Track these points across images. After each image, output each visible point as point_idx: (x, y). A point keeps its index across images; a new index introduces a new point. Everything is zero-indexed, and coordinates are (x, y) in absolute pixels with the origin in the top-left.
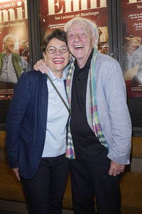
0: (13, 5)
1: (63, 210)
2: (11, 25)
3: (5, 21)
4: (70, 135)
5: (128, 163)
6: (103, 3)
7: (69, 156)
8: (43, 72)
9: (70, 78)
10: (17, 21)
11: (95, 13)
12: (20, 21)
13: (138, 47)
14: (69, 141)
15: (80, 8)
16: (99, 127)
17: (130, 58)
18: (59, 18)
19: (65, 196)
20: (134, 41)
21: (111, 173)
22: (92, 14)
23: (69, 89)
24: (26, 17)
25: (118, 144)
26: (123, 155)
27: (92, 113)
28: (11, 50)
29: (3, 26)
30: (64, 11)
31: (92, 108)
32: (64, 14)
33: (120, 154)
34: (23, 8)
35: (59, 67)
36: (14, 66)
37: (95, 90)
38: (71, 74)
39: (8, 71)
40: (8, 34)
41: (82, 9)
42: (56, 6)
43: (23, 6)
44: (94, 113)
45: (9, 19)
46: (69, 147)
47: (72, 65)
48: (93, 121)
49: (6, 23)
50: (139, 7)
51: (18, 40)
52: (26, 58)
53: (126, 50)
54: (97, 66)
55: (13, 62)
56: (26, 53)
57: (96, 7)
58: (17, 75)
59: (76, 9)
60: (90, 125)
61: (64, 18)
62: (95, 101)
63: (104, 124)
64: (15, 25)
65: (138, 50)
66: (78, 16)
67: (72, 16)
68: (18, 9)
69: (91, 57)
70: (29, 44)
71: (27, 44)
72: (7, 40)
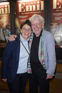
0: (3, 7)
2: (2, 15)
4: (29, 63)
6: (42, 8)
7: (29, 72)
9: (31, 40)
10: (5, 14)
11: (39, 12)
13: (56, 27)
14: (29, 66)
15: (32, 10)
18: (23, 13)
19: (26, 88)
20: (55, 24)
22: (37, 12)
23: (30, 45)
24: (9, 12)
28: (2, 26)
30: (26, 10)
31: (41, 53)
32: (26, 12)
42: (22, 8)
43: (8, 7)
44: (42, 55)
46: (29, 69)
47: (33, 34)
50: (57, 10)
57: (39, 10)
58: (5, 37)
59: (31, 10)
60: (40, 60)
61: (25, 13)
62: (43, 50)
66: (32, 13)
67: (29, 13)
68: (5, 9)
69: (42, 32)
70: (10, 24)
71: (9, 24)
72: (0, 22)
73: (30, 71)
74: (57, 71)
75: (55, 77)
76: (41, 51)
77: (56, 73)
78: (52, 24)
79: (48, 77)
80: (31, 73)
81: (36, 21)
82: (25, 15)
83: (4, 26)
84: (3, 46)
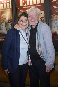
0: (5, 2)
5: (54, 67)
8: (18, 29)
9: (29, 32)
10: (7, 8)
11: (39, 6)
12: (8, 9)
13: (57, 19)
16: (41, 53)
17: (53, 24)
18: (24, 7)
20: (55, 17)
21: (46, 71)
24: (11, 7)
25: (50, 59)
26: (52, 64)
27: (38, 47)
28: (5, 20)
29: (1, 11)
30: (26, 4)
32: (26, 6)
33: (51, 64)
34: (10, 3)
35: (24, 28)
36: (6, 27)
37: (40, 37)
38: (29, 31)
41: (34, 4)
42: (23, 3)
43: (9, 2)
44: (39, 47)
48: (39, 50)
49: (3, 9)
50: (57, 3)
51: (7, 16)
52: (11, 24)
53: (52, 20)
54: (40, 28)
55: (5, 25)
56: (11, 21)
57: (39, 3)
58: (7, 31)
59: (31, 4)
60: (38, 52)
62: (40, 42)
63: (44, 52)
64: (6, 10)
65: (57, 21)
67: (30, 7)
68: (7, 4)
69: (38, 24)
70: (12, 18)
72: (3, 16)
73: (30, 63)
78: (53, 16)
80: (31, 65)
82: (26, 9)
83: (6, 20)
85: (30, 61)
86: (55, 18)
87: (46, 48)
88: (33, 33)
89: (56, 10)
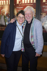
1: (18, 67)
3: (2, 4)
5: (41, 54)
12: (7, 5)
13: (45, 16)
15: (27, 2)
18: (20, 5)
22: (31, 5)
24: (9, 4)
29: (1, 6)
32: (22, 4)
39: (2, 21)
40: (3, 9)
42: (19, 1)
44: (32, 38)
45: (4, 4)
49: (2, 5)
50: (46, 4)
51: (6, 11)
55: (4, 18)
57: (32, 3)
62: (33, 34)
64: (5, 6)
66: (26, 5)
67: (24, 5)
69: (32, 20)
71: (9, 13)
72: (2, 11)
73: (23, 50)
74: (44, 51)
75: (43, 55)
76: (32, 35)
77: (43, 52)
78: (42, 14)
79: (37, 55)
80: (24, 51)
81: (28, 11)
82: (22, 6)
83: (5, 14)
84: (4, 29)
85: (23, 48)
86: (43, 15)
87: (37, 39)
88: (28, 27)
89: (44, 9)
